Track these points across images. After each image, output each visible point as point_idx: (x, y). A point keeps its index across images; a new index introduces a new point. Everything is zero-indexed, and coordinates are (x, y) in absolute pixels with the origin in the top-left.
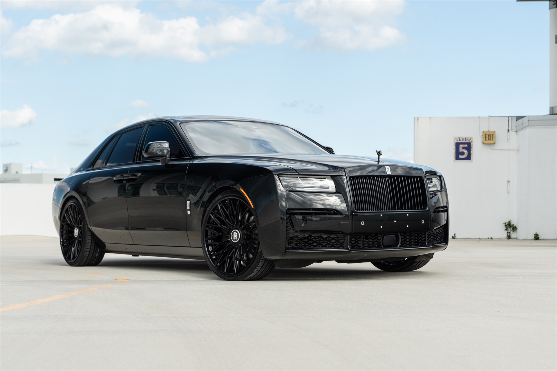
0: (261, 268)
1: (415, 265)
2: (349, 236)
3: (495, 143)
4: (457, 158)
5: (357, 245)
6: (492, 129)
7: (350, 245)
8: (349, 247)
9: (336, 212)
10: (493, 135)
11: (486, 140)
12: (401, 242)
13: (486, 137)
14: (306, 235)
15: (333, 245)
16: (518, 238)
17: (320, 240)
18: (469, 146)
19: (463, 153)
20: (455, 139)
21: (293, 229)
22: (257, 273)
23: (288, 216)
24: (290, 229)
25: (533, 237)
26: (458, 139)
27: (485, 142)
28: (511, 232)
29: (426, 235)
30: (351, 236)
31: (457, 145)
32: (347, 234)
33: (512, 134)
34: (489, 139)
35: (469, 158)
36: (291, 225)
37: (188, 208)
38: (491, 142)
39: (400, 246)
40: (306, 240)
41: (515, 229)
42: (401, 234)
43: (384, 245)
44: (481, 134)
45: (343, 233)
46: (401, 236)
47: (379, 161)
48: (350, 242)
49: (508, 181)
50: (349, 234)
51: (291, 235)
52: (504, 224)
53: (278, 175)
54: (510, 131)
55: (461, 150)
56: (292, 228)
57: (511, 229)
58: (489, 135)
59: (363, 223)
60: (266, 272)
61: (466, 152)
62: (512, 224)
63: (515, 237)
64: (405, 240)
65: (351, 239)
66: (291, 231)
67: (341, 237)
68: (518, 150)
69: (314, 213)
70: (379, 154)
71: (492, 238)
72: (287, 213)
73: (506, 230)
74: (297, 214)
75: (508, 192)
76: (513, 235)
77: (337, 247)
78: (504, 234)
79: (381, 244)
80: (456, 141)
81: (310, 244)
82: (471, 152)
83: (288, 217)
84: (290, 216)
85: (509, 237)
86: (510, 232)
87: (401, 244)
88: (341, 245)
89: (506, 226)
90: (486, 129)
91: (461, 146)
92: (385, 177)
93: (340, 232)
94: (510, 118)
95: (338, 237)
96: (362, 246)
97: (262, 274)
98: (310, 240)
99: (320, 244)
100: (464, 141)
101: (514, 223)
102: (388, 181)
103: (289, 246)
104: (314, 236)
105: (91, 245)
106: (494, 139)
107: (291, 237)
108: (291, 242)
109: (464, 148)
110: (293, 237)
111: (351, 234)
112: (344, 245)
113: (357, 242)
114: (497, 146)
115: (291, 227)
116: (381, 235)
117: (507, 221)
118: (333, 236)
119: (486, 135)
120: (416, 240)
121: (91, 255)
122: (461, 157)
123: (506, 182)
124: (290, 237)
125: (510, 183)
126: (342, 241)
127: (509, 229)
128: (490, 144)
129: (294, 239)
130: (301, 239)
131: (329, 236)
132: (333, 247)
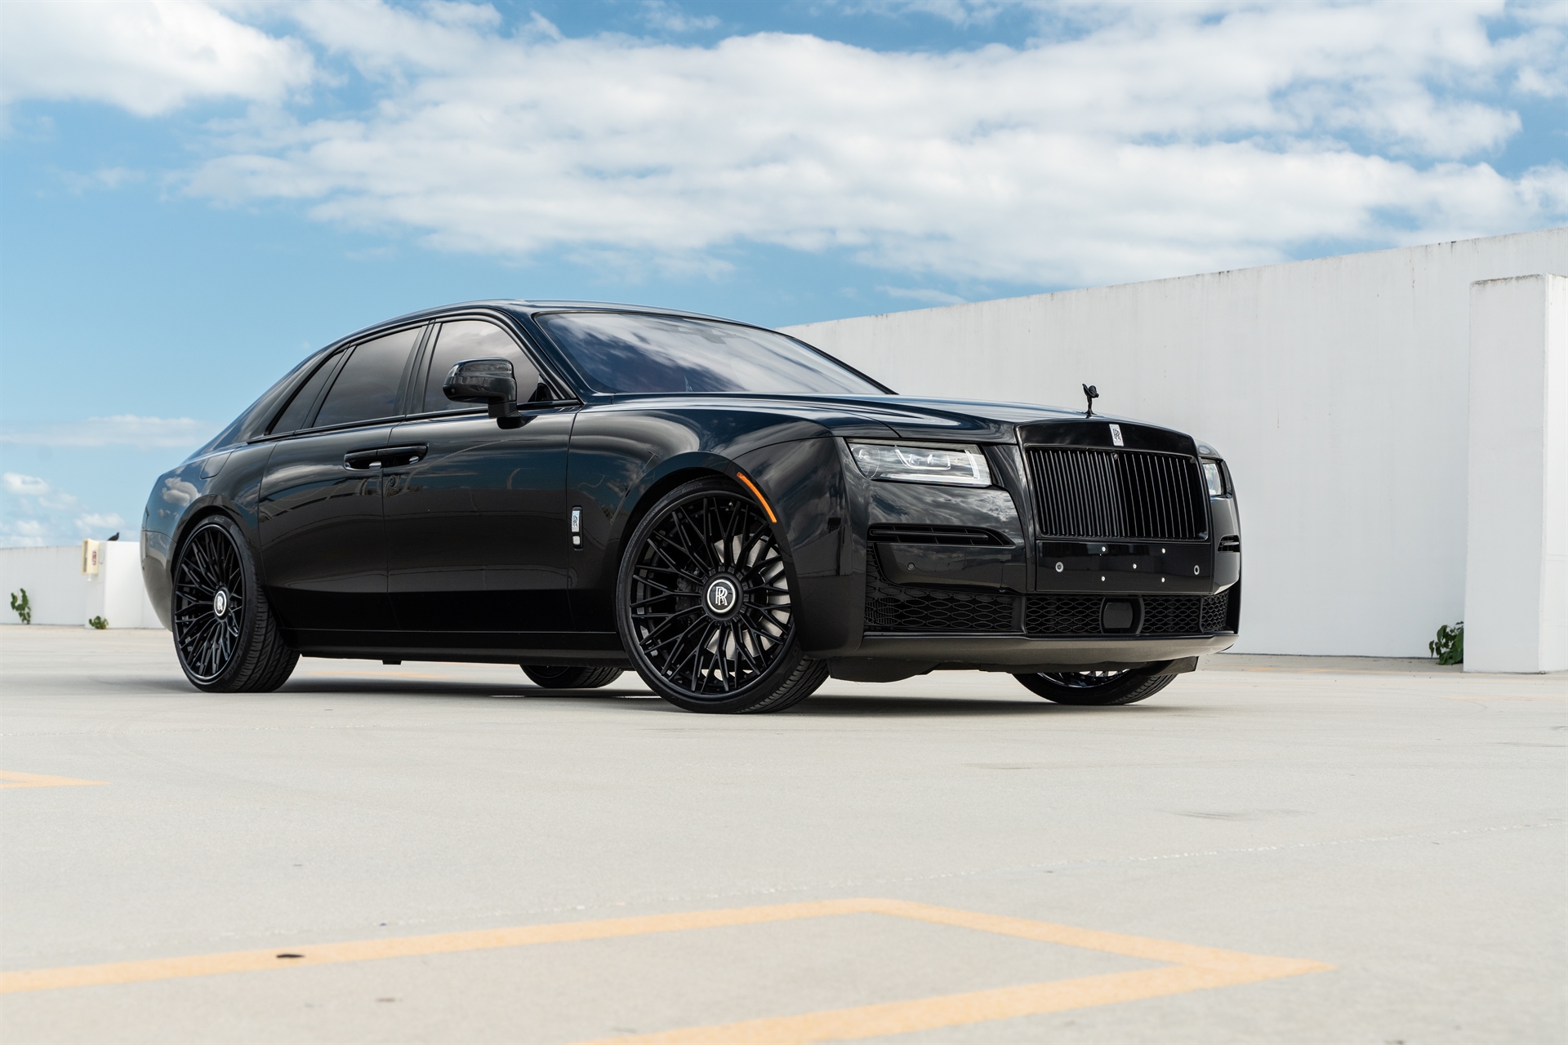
2: (1024, 600)
5: (1041, 624)
7: (1026, 625)
8: (1023, 629)
9: (994, 537)
12: (1145, 621)
14: (917, 593)
15: (983, 621)
17: (951, 609)
21: (883, 579)
23: (871, 543)
24: (876, 578)
29: (1200, 606)
30: (1028, 599)
32: (1020, 595)
36: (877, 568)
37: (575, 528)
39: (1142, 632)
40: (914, 608)
42: (1145, 600)
43: (1106, 627)
45: (1010, 592)
46: (1145, 604)
47: (1089, 413)
48: (1027, 616)
50: (1027, 594)
51: (877, 595)
53: (845, 438)
56: (881, 575)
59: (1059, 567)
64: (1154, 616)
65: (1028, 608)
66: (878, 584)
67: (1005, 600)
69: (938, 537)
70: (1091, 393)
72: (870, 537)
74: (893, 539)
77: (993, 627)
79: (1098, 624)
83: (871, 547)
84: (875, 544)
87: (1144, 625)
88: (1004, 622)
92: (1109, 451)
93: (1002, 588)
95: (995, 603)
98: (927, 608)
99: (950, 619)
102: (1116, 461)
103: (870, 624)
104: (936, 599)
107: (877, 601)
108: (876, 611)
110: (881, 599)
111: (1029, 597)
112: (1010, 622)
113: (1042, 616)
115: (876, 574)
116: (1101, 600)
118: (985, 600)
120: (1177, 616)
124: (874, 599)
126: (1005, 613)
129: (885, 605)
130: (902, 606)
131: (974, 599)
132: (983, 629)
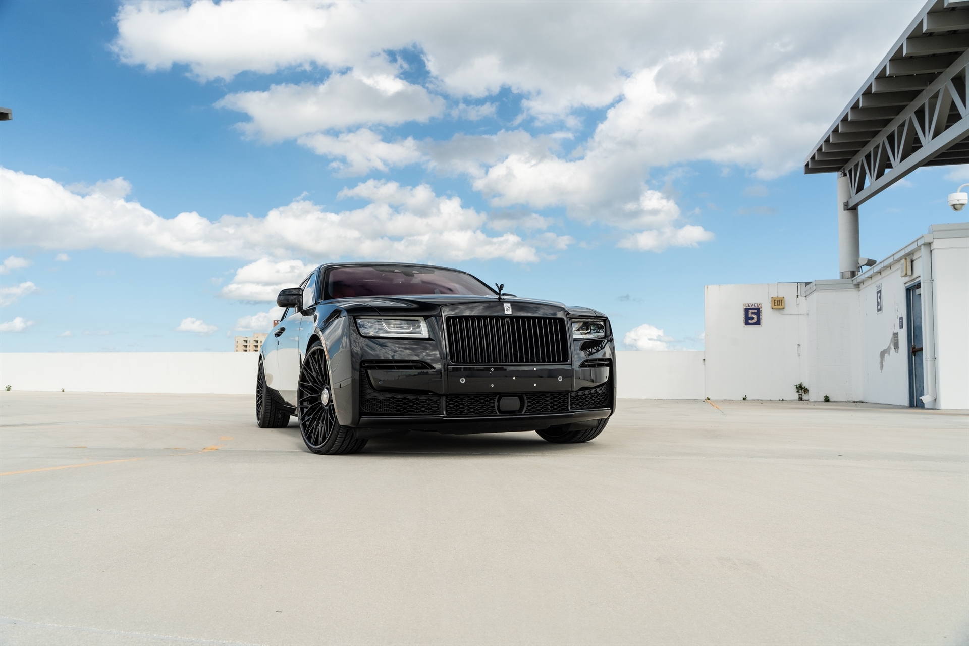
0: (343, 438)
1: (582, 436)
2: (444, 398)
3: (784, 308)
4: (747, 323)
5: (457, 410)
6: (781, 295)
7: (447, 411)
8: (445, 413)
9: (425, 365)
10: (782, 300)
11: (775, 305)
13: (775, 303)
14: (387, 395)
15: (423, 409)
16: (810, 400)
17: (405, 403)
18: (758, 312)
19: (752, 319)
20: (744, 305)
21: (370, 388)
22: (341, 445)
23: (363, 370)
24: (367, 388)
25: (823, 399)
26: (747, 305)
27: (774, 307)
28: (803, 394)
29: (569, 397)
30: (447, 398)
31: (747, 311)
32: (440, 396)
33: (802, 299)
34: (778, 305)
35: (758, 323)
36: (367, 382)
38: (780, 307)
39: (525, 412)
41: (806, 391)
42: (526, 396)
43: (501, 410)
44: (770, 299)
45: (435, 394)
46: (527, 398)
48: (447, 406)
49: (799, 345)
51: (369, 397)
52: (796, 387)
53: (354, 317)
54: (800, 297)
55: (750, 315)
57: (803, 391)
58: (778, 301)
59: (463, 380)
60: (355, 444)
61: (755, 317)
62: (803, 386)
63: (807, 399)
64: (534, 404)
65: (447, 402)
66: (369, 391)
67: (434, 398)
68: (808, 314)
69: (397, 366)
71: (783, 400)
72: (361, 367)
73: (798, 392)
74: (374, 367)
75: (799, 355)
76: (805, 397)
77: (429, 412)
78: (796, 396)
79: (495, 409)
80: (745, 307)
81: (405, 408)
82: (761, 317)
83: (364, 372)
84: (366, 370)
85: (801, 399)
86: (801, 394)
87: (527, 408)
88: (435, 409)
89: (797, 388)
90: (775, 295)
91: (750, 311)
92: (503, 318)
93: (431, 392)
94: (799, 283)
95: (429, 400)
96: (466, 411)
97: (349, 446)
98: (393, 403)
100: (753, 307)
101: (805, 385)
102: (508, 323)
103: (367, 411)
104: (397, 398)
105: (271, 405)
106: (783, 304)
107: (368, 399)
108: (368, 405)
109: (753, 313)
110: (371, 399)
111: (447, 396)
112: (438, 409)
113: (457, 406)
114: (786, 311)
115: (368, 386)
116: (496, 396)
117: (798, 383)
118: (423, 398)
119: (774, 300)
120: (551, 403)
121: (273, 417)
122: (750, 322)
123: (797, 345)
125: (801, 346)
126: (435, 405)
127: (800, 391)
128: (779, 309)
129: (384, 403)
130: (380, 402)
131: (417, 398)
132: (423, 413)
